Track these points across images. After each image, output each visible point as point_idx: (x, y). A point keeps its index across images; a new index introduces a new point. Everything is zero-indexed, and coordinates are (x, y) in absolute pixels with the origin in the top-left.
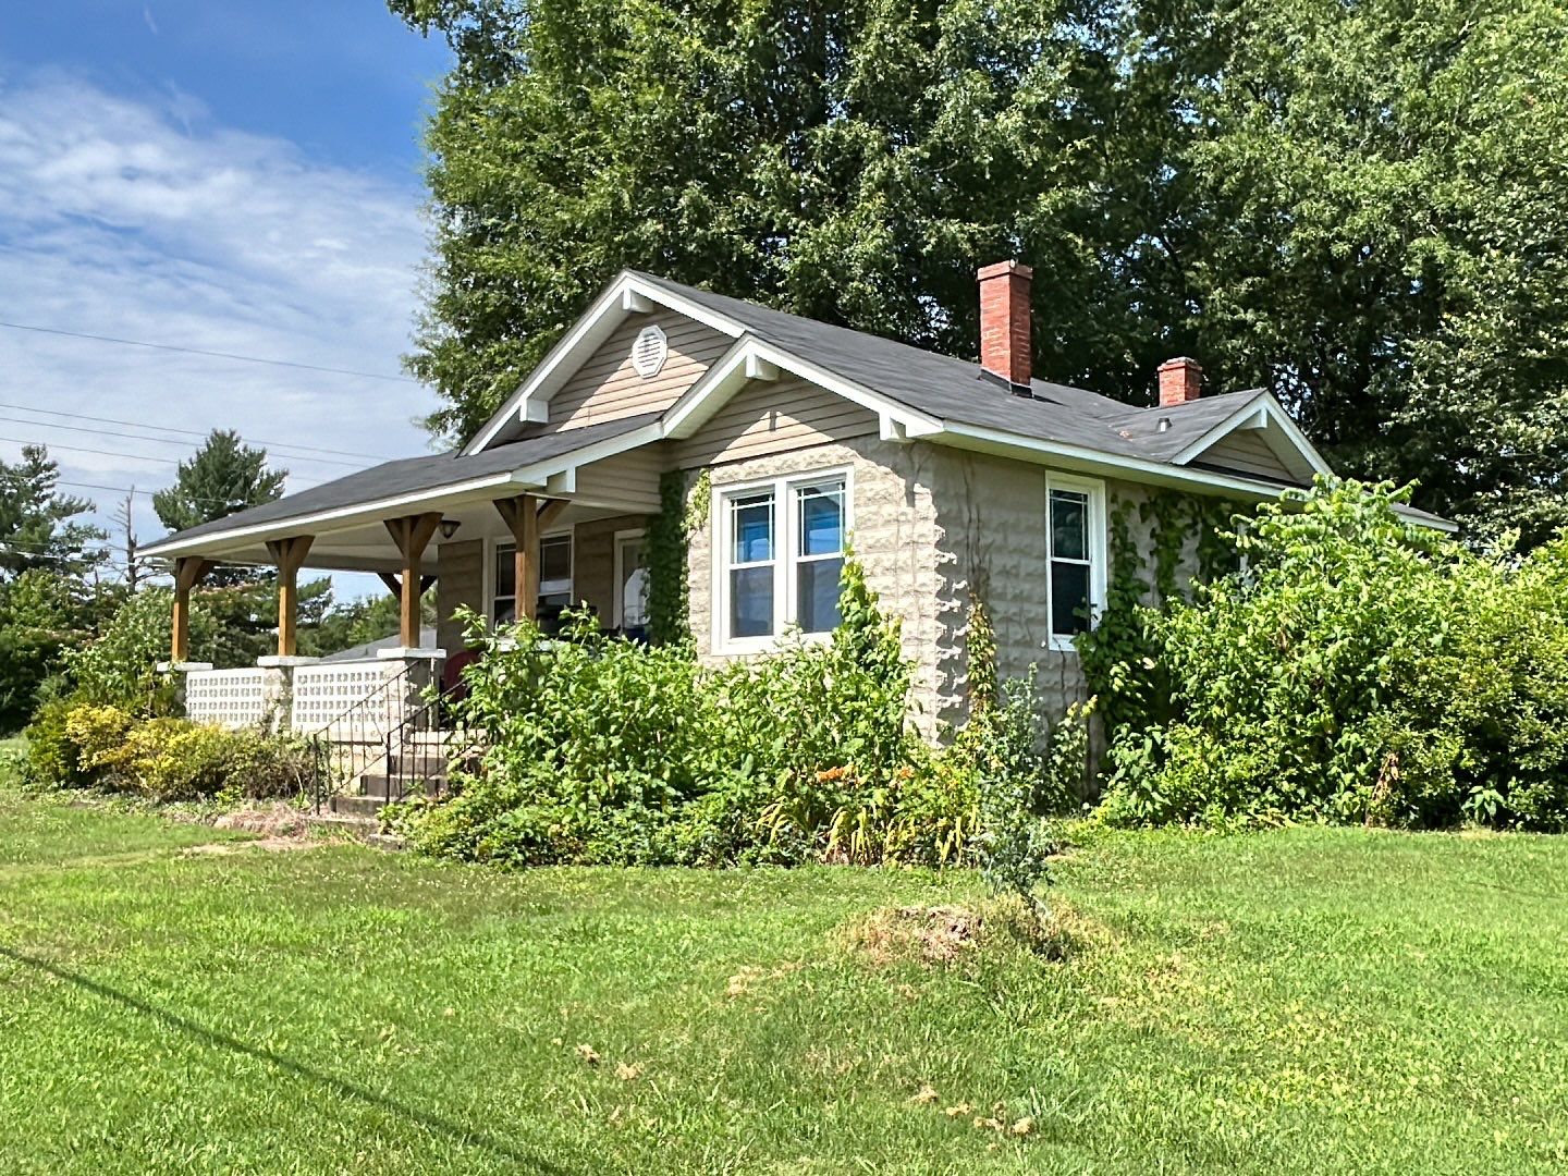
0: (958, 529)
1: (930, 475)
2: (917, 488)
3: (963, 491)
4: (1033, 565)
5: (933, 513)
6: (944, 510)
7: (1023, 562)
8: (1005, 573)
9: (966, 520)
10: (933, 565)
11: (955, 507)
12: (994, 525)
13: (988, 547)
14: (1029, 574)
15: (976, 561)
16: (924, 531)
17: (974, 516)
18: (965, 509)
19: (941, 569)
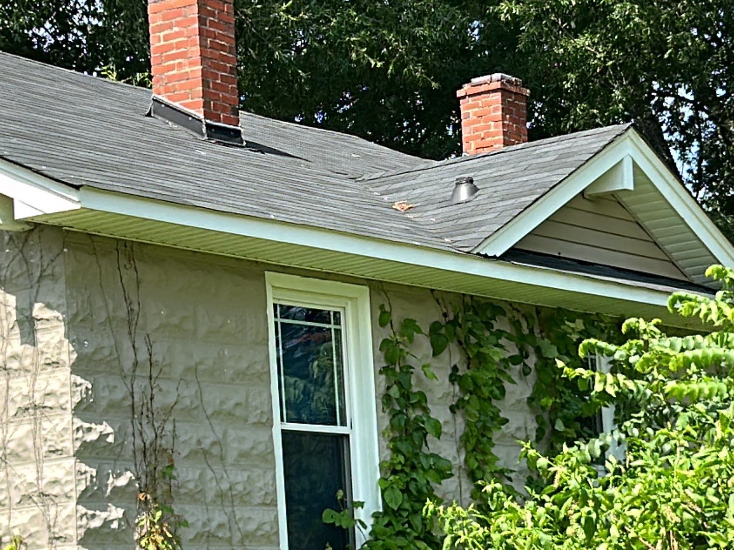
0: (114, 381)
1: (61, 286)
2: (38, 310)
3: (123, 313)
4: (251, 438)
5: (68, 355)
6: (88, 348)
7: (232, 434)
8: (202, 454)
9: (128, 364)
10: (70, 446)
11: (108, 342)
12: (179, 369)
13: (169, 410)
14: (243, 455)
15: (149, 435)
16: (54, 386)
17: (143, 356)
18: (127, 344)
19: (86, 452)
